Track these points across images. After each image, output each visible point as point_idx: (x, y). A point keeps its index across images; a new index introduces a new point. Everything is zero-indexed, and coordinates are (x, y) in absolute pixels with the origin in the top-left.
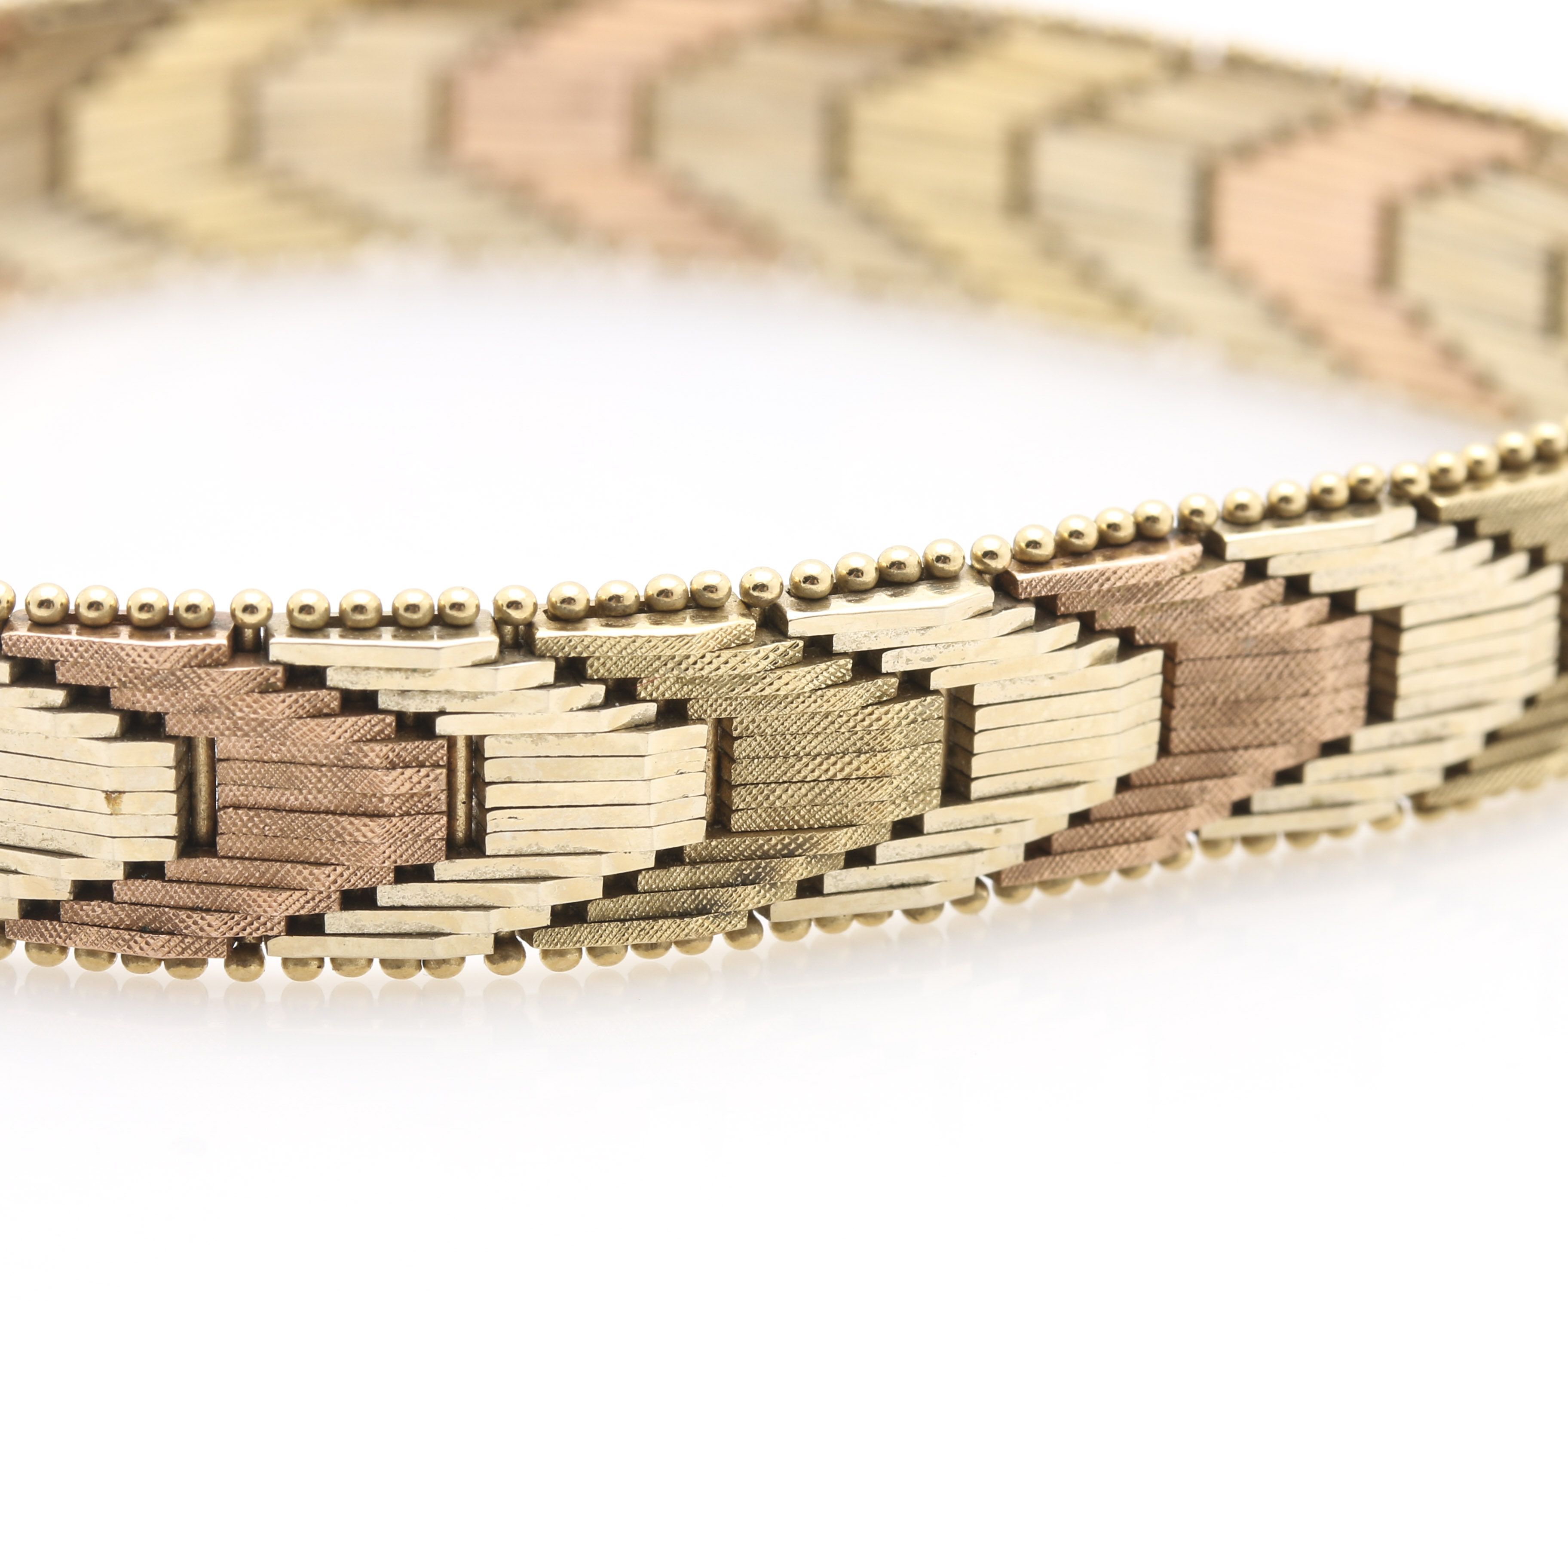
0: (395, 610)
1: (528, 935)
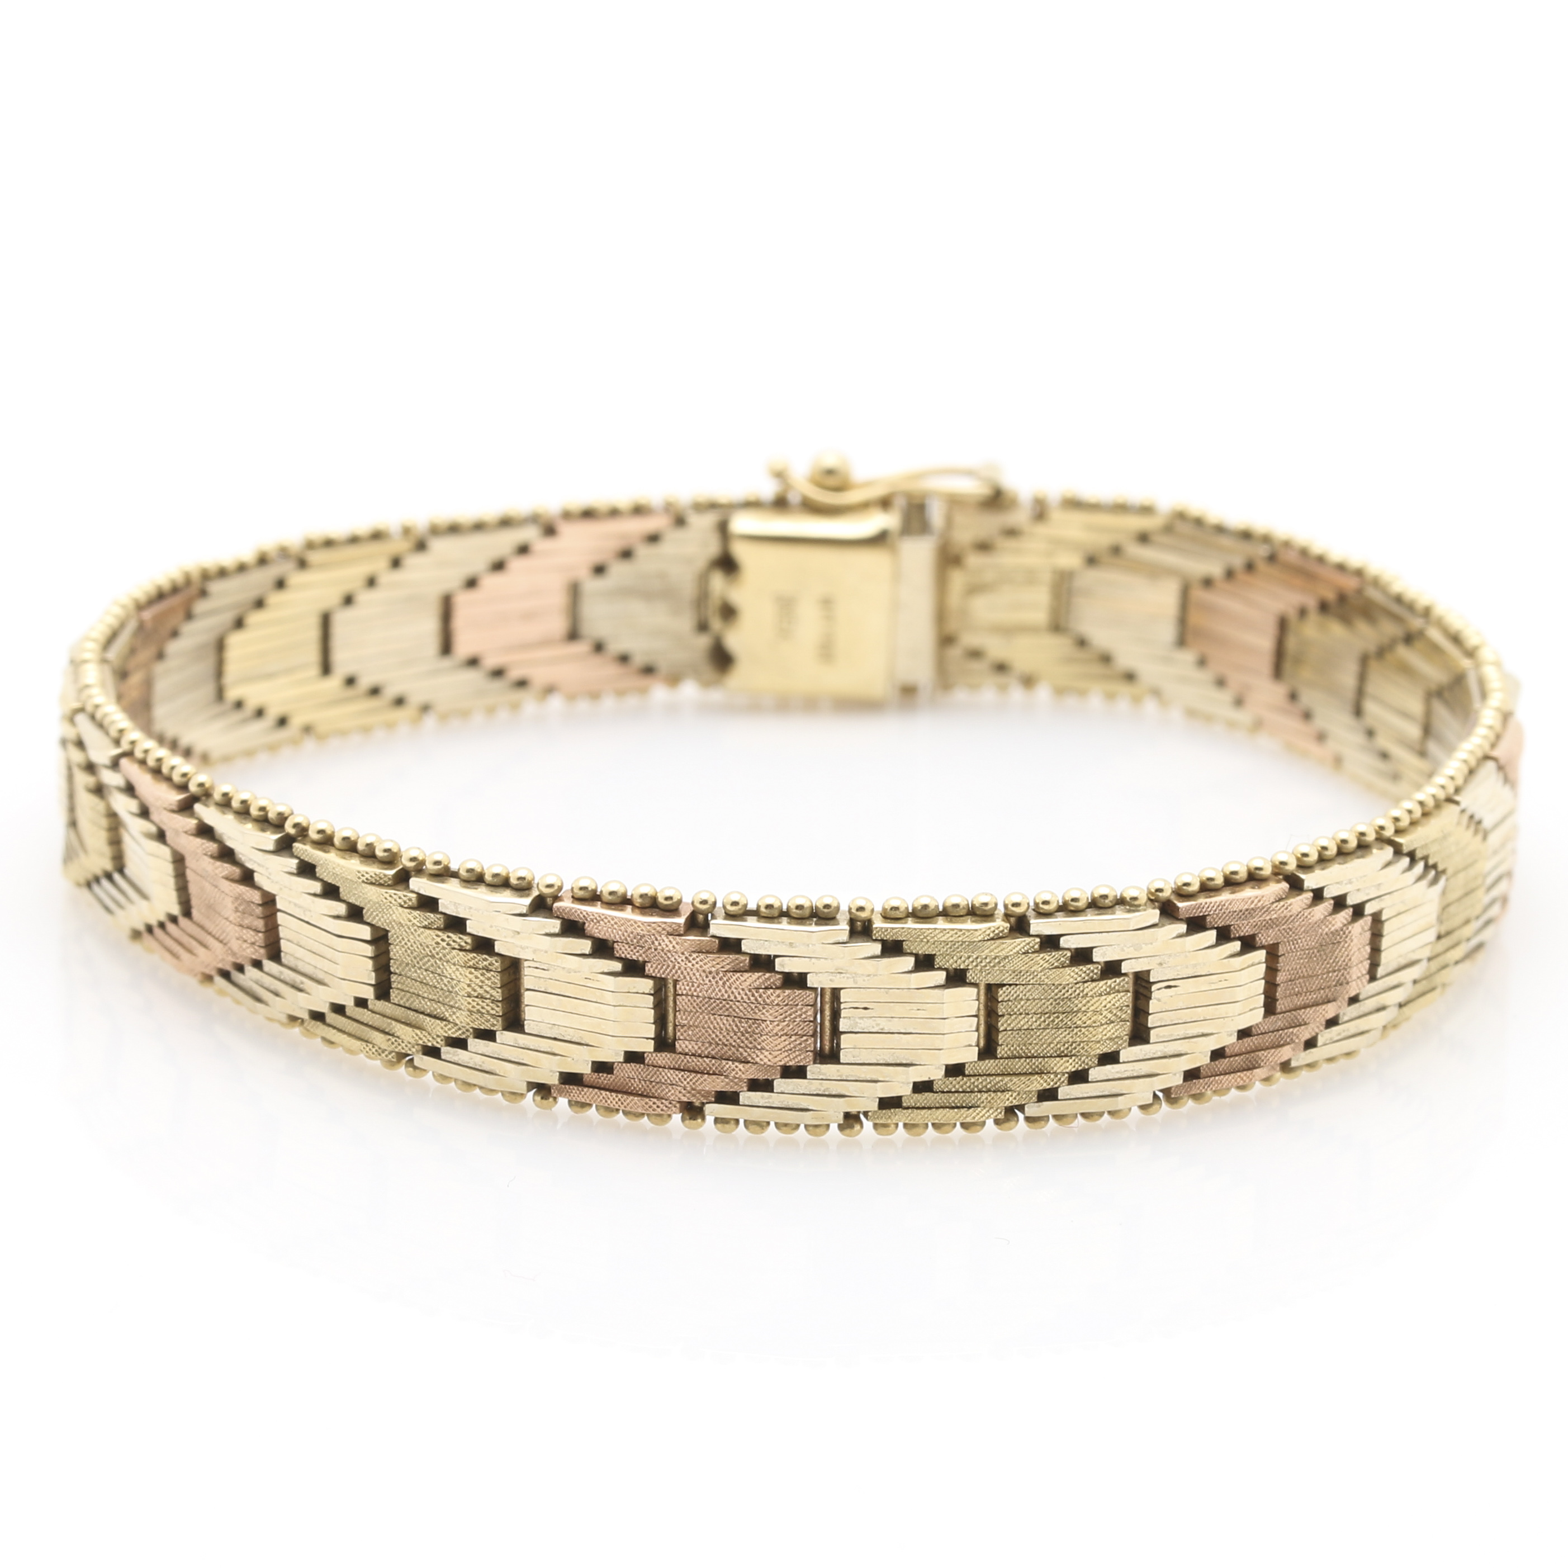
0: (788, 908)
1: (866, 1114)
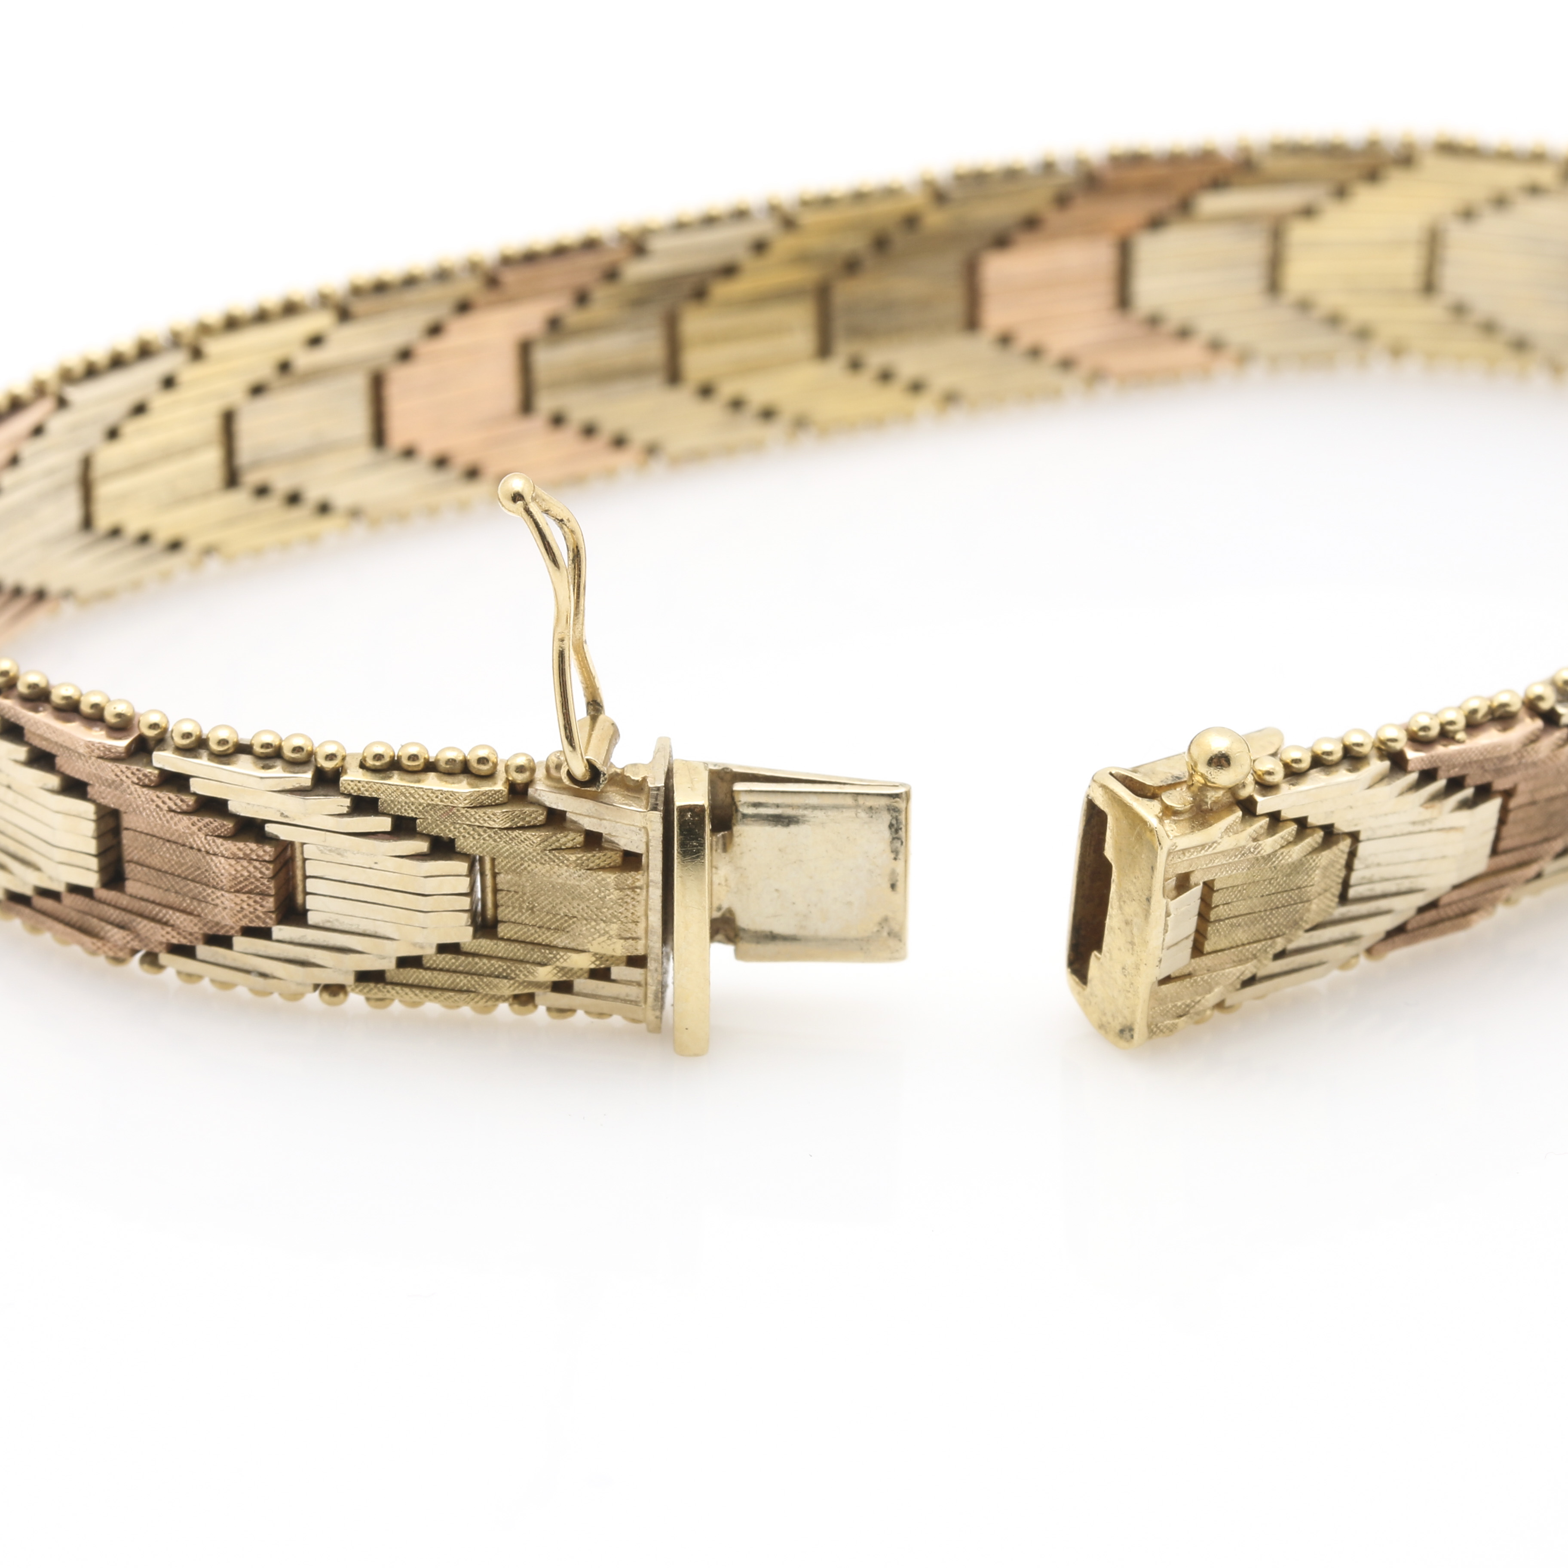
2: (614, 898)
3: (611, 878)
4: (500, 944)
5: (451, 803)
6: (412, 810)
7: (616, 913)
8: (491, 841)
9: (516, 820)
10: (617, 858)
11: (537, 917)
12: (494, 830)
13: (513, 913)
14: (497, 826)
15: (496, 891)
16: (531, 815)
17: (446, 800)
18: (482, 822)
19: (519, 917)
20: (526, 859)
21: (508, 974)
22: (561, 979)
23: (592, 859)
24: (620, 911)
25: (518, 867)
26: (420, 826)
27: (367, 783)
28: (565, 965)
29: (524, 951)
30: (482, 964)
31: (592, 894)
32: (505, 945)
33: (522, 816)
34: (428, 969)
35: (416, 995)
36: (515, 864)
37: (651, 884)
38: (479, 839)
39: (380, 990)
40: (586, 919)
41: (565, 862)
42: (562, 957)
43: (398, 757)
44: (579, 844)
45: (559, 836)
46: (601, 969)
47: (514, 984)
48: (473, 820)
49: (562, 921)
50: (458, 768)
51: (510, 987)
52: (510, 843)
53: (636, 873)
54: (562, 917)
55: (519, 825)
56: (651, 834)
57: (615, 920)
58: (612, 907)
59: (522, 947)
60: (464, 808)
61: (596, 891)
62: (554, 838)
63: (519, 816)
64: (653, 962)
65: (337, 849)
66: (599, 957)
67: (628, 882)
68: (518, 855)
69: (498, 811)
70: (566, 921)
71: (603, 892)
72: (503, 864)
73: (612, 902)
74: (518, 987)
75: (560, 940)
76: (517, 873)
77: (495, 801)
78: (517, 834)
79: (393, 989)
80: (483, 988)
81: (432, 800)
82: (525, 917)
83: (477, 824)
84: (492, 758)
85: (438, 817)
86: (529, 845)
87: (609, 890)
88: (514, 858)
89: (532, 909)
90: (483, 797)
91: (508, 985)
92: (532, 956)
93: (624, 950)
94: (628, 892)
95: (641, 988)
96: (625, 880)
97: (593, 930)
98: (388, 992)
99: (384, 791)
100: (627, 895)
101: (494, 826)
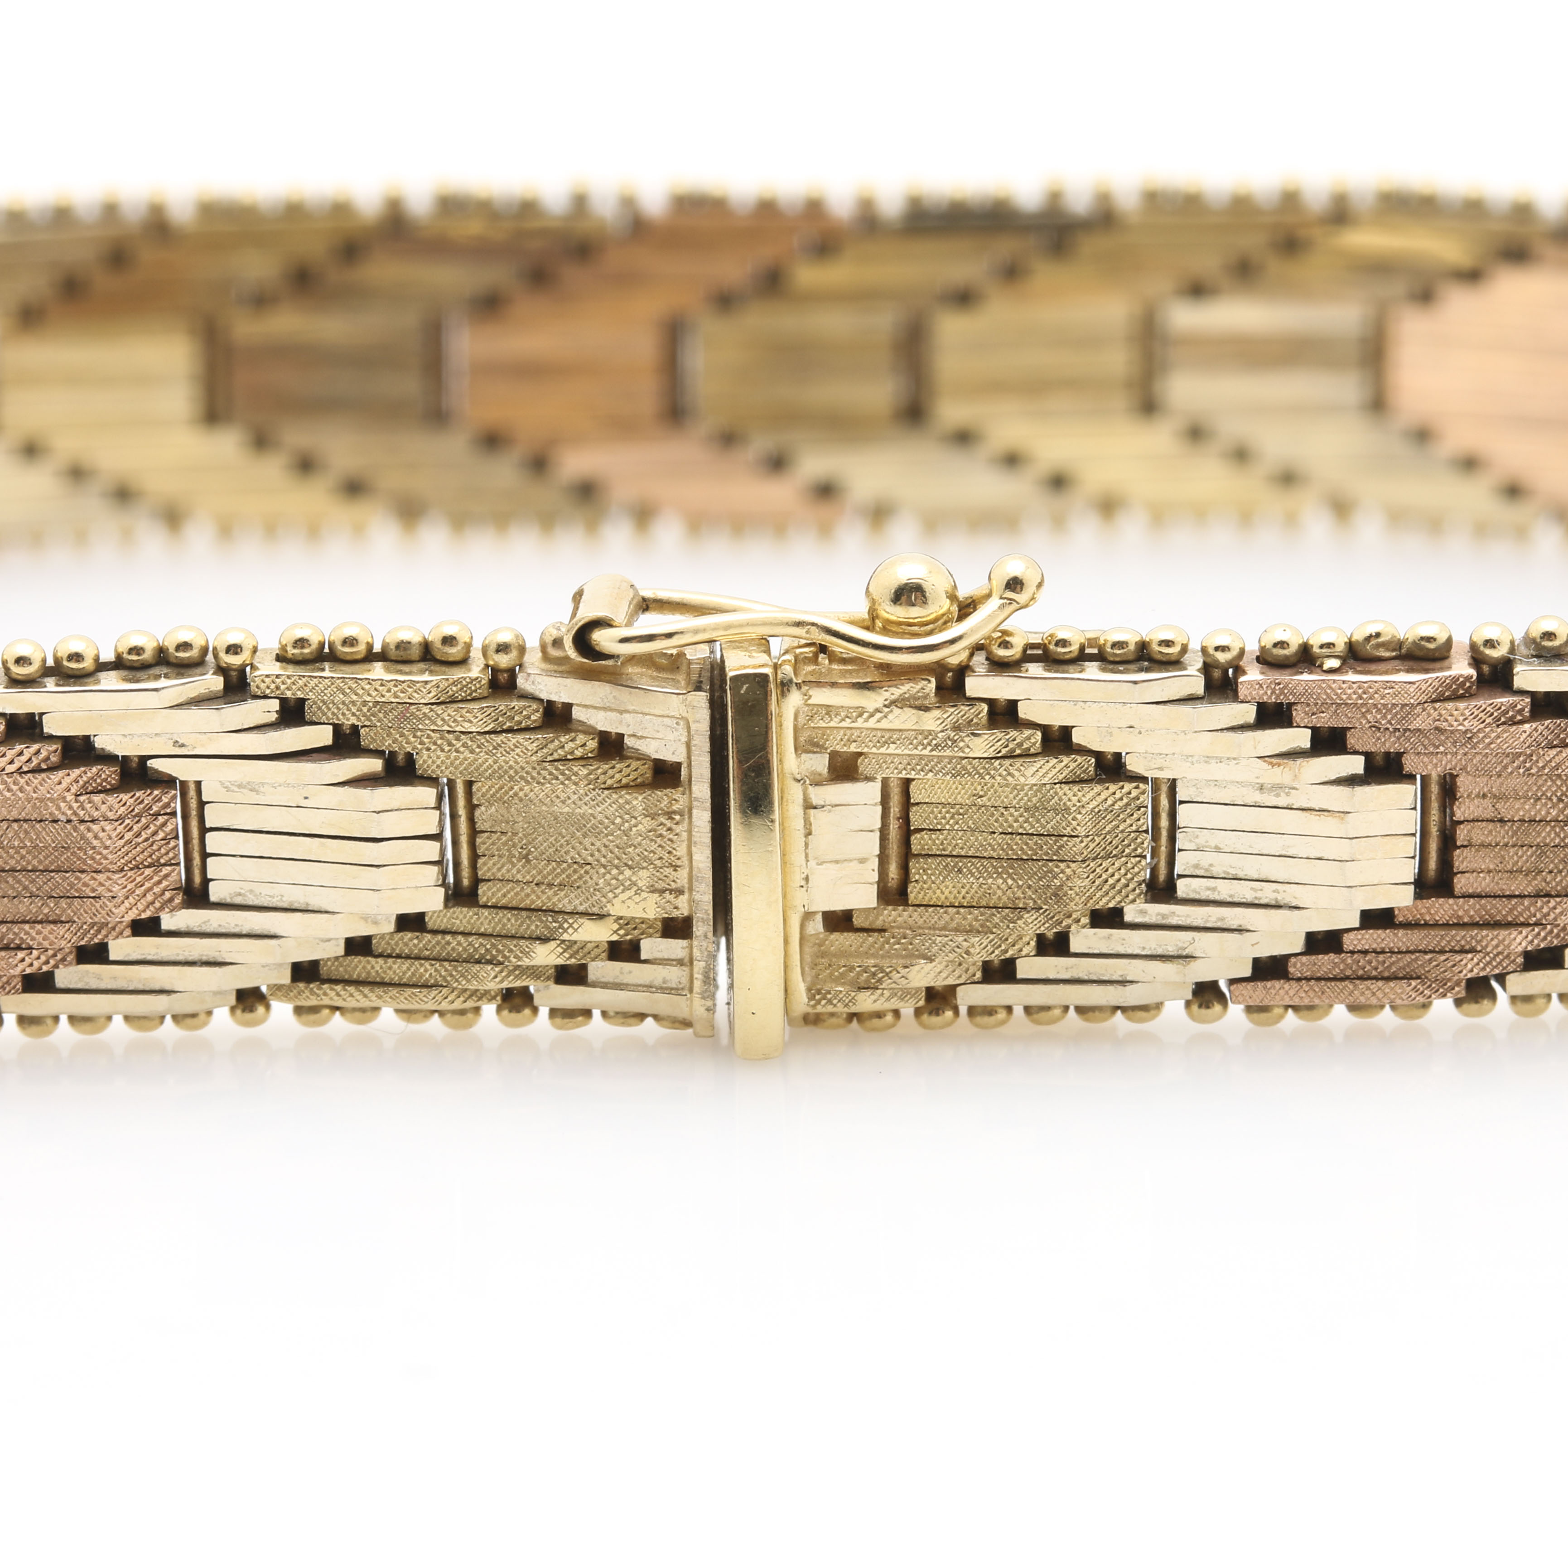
2: (643, 829)
3: (638, 801)
4: (483, 914)
5: (409, 698)
6: (354, 714)
7: (646, 853)
8: (467, 754)
9: (501, 719)
10: (645, 771)
11: (534, 868)
12: (471, 735)
13: (499, 866)
14: (474, 729)
15: (474, 833)
16: (522, 712)
17: (402, 695)
18: (453, 725)
19: (508, 871)
20: (517, 777)
21: (494, 957)
22: (568, 962)
23: (611, 772)
24: (652, 849)
25: (507, 793)
26: (367, 738)
27: (289, 677)
28: (575, 937)
29: (516, 921)
30: (456, 944)
31: (612, 827)
32: (489, 914)
33: (508, 714)
34: (380, 955)
35: (365, 996)
36: (501, 788)
37: (695, 803)
38: (450, 751)
39: (312, 992)
40: (604, 867)
41: (573, 778)
42: (571, 926)
43: (329, 643)
44: (591, 752)
45: (562, 739)
46: (625, 941)
47: (501, 971)
48: (440, 723)
49: (570, 871)
50: (415, 653)
51: (496, 977)
52: (494, 755)
53: (673, 791)
54: (569, 866)
55: (504, 727)
56: (693, 726)
57: (645, 864)
58: (640, 844)
59: (513, 915)
60: (426, 704)
61: (618, 820)
62: (557, 743)
63: (505, 714)
64: (700, 924)
65: (249, 783)
66: (625, 922)
67: (662, 805)
68: (506, 772)
69: (476, 706)
70: (575, 871)
71: (627, 822)
72: (484, 790)
73: (641, 836)
74: (508, 976)
75: (566, 901)
76: (504, 802)
77: (470, 694)
78: (504, 740)
79: (332, 989)
80: (457, 981)
81: (383, 696)
82: (518, 871)
83: (446, 728)
84: (463, 638)
85: (390, 722)
86: (521, 754)
87: (636, 818)
88: (500, 777)
89: (526, 857)
90: (454, 689)
91: (493, 974)
92: (529, 926)
93: (658, 910)
94: (662, 819)
95: (684, 968)
96: (658, 801)
97: (614, 882)
98: (325, 994)
99: (313, 688)
100: (662, 824)
101: (469, 730)
